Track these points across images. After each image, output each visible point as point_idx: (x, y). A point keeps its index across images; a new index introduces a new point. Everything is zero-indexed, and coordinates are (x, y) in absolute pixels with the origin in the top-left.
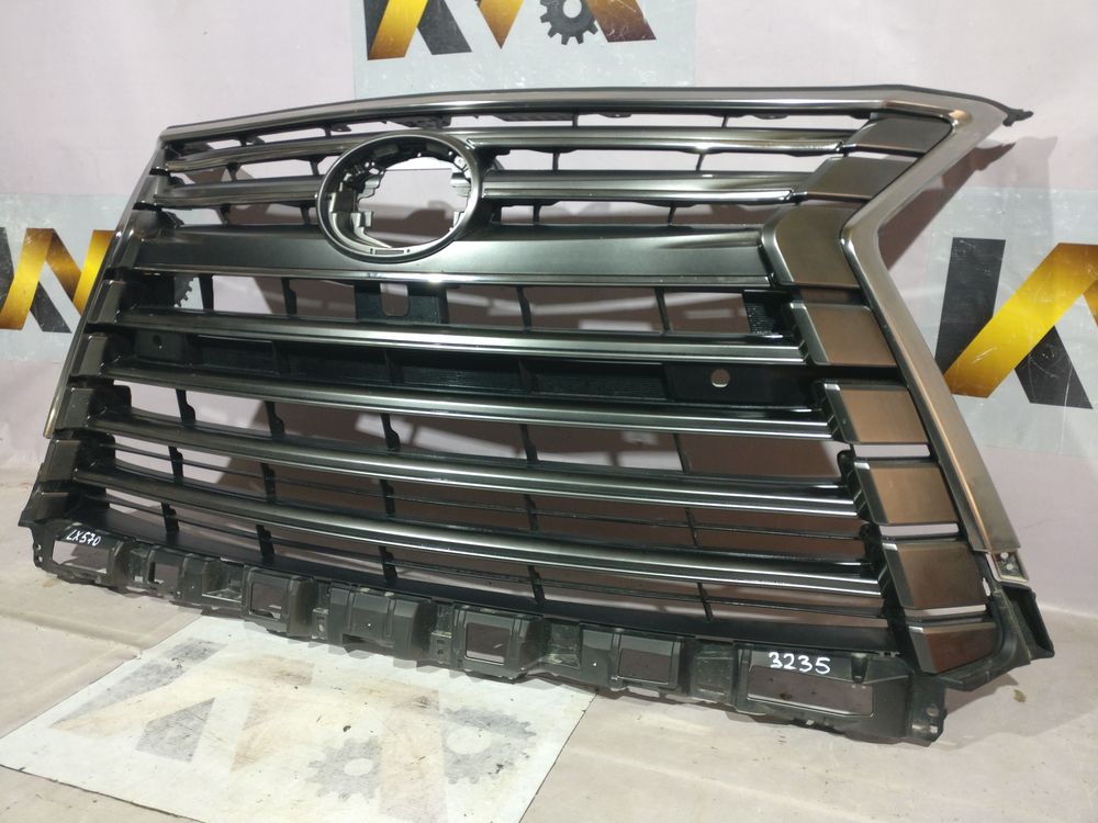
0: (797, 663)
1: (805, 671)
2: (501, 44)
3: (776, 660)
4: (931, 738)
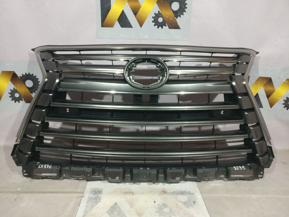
0: (239, 168)
1: (241, 169)
2: (141, 27)
3: (235, 168)
4: (262, 178)
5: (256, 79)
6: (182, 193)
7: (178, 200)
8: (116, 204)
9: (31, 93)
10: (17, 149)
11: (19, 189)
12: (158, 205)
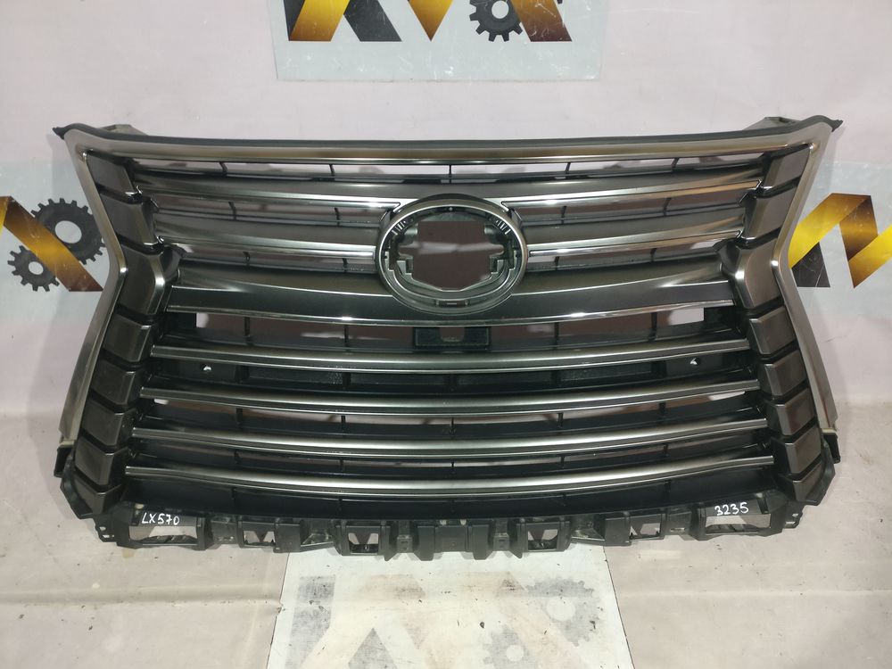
0: (731, 509)
1: (736, 513)
2: (431, 36)
3: (719, 511)
4: (793, 527)
5: (821, 199)
6: (561, 588)
7: (547, 614)
8: (373, 633)
9: (80, 262)
10: (68, 466)
11: (96, 586)
12: (493, 636)
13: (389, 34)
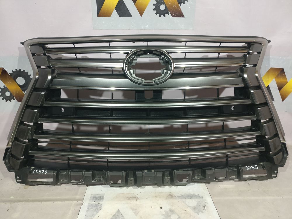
0: (251, 168)
1: (253, 169)
2: (141, 16)
3: (247, 168)
4: (275, 177)
5: (268, 70)
6: (191, 197)
7: (186, 204)
8: (119, 211)
9: (23, 92)
10: (8, 153)
11: (12, 197)
12: (165, 211)
13: (128, 15)
